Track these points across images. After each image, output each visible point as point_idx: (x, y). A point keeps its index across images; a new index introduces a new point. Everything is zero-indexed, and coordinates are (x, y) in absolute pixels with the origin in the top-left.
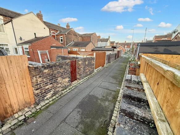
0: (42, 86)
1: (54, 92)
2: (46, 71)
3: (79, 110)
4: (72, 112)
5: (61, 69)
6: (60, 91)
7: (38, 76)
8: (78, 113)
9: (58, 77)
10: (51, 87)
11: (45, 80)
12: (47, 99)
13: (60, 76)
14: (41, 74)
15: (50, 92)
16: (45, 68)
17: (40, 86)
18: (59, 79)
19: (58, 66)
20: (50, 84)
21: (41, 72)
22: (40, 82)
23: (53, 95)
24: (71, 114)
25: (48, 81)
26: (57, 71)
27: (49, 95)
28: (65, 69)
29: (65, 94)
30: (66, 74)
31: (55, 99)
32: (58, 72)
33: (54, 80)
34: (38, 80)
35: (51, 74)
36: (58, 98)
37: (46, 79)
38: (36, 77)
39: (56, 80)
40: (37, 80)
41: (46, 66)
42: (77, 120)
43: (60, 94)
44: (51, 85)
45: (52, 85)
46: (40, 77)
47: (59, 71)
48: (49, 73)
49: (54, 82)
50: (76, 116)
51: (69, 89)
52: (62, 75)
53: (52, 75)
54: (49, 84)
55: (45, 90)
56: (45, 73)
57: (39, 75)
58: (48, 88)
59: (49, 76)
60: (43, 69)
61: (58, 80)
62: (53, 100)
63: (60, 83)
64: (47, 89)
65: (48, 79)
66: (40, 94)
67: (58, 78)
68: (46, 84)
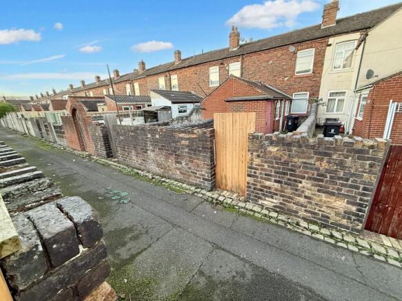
0: (257, 174)
1: (281, 203)
2: (273, 149)
3: (249, 275)
4: (239, 257)
5: (322, 160)
6: (299, 217)
7: (255, 154)
8: (237, 273)
9: (304, 178)
10: (276, 190)
11: (266, 166)
12: (262, 206)
13: (309, 178)
14: (262, 152)
15: (272, 197)
16: (272, 143)
17: (255, 173)
18: (305, 184)
19: (313, 147)
20: (276, 181)
21: (262, 146)
22: (257, 165)
23: (278, 210)
24: (232, 257)
25: (273, 173)
26: (304, 161)
27: (268, 202)
28: (341, 164)
29: (300, 231)
30: (343, 185)
31: (271, 217)
32: (305, 163)
33: (289, 179)
34: (255, 160)
35: (282, 161)
36: (277, 221)
37: (269, 166)
38: (252, 154)
39: (295, 181)
40: (252, 160)
41: (274, 139)
42: (218, 272)
43: (290, 221)
44: (277, 185)
45: (279, 185)
46: (258, 156)
47: (311, 164)
48: (279, 156)
49: (286, 184)
50: (228, 269)
51: (332, 236)
52: (322, 181)
53: (286, 163)
54: (273, 179)
55: (261, 186)
56: (271, 152)
57: (257, 151)
58: (270, 188)
59: (277, 163)
60: (266, 143)
61: (300, 185)
62: (265, 215)
63: (306, 197)
64: (266, 187)
65: (273, 167)
66: (253, 187)
67: (304, 181)
68: (266, 175)
